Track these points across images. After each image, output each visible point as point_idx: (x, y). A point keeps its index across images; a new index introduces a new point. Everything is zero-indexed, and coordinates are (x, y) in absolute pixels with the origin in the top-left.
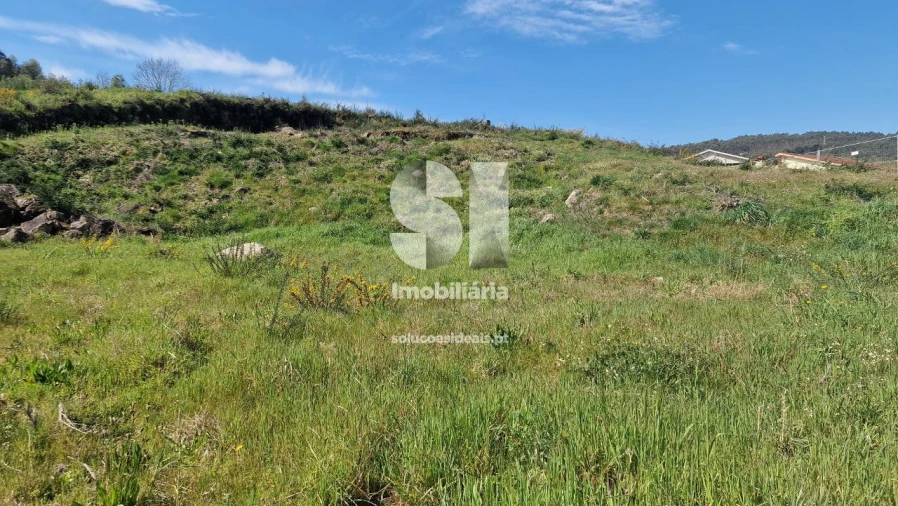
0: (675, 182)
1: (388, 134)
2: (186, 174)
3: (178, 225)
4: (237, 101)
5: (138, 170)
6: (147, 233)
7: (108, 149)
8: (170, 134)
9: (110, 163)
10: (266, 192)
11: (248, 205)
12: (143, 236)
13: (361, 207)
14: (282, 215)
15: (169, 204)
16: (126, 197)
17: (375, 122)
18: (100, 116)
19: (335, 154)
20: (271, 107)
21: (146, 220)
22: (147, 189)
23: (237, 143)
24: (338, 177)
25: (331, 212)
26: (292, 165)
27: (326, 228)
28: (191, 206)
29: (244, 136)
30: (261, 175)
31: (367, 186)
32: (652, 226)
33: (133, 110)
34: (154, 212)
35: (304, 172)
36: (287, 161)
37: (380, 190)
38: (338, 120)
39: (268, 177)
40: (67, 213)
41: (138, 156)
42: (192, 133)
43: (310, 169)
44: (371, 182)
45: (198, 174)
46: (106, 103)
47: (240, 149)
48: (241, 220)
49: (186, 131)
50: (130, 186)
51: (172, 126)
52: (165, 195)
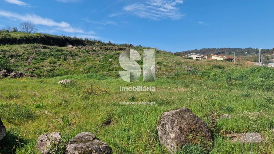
0: (177, 64)
1: (101, 48)
2: (43, 59)
3: (42, 74)
4: (55, 37)
5: (28, 58)
6: (33, 76)
7: (18, 52)
8: (36, 47)
9: (19, 56)
10: (67, 65)
11: (61, 69)
12: (32, 77)
13: (94, 69)
14: (72, 71)
15: (38, 68)
16: (25, 66)
17: (97, 44)
18: (13, 41)
19: (86, 54)
20: (65, 39)
21: (32, 73)
22: (31, 64)
23: (58, 51)
24: (88, 61)
25: (86, 71)
26: (74, 57)
27: (85, 75)
28: (45, 69)
29: (59, 48)
30: (65, 60)
31: (96, 63)
32: (170, 75)
33: (23, 39)
34: (34, 70)
35: (78, 59)
36: (72, 56)
37: (100, 65)
38: (85, 43)
39: (67, 60)
40: (9, 71)
41: (28, 54)
42: (42, 47)
43: (79, 59)
44: (97, 62)
45: (46, 60)
46: (15, 37)
47: (58, 52)
48: (60, 73)
49: (40, 46)
50: (26, 63)
51: (36, 45)
52: (37, 65)
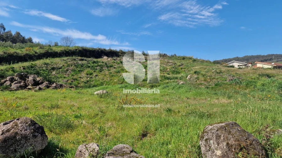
0: (218, 73)
2: (80, 71)
3: (79, 85)
4: (91, 49)
5: (67, 70)
6: (71, 87)
7: (59, 64)
8: (75, 60)
9: (60, 68)
10: (102, 76)
11: (97, 80)
12: (71, 88)
14: (107, 82)
15: (77, 80)
16: (65, 78)
18: (54, 55)
20: (101, 51)
21: (71, 84)
22: (70, 76)
23: (94, 62)
24: (122, 72)
26: (109, 68)
27: (120, 86)
28: (82, 80)
29: (95, 60)
30: (101, 71)
32: (210, 85)
33: (63, 53)
34: (72, 82)
35: (113, 70)
36: (108, 67)
38: (120, 54)
39: (103, 72)
40: (51, 82)
41: (67, 66)
42: (80, 59)
43: (114, 70)
45: (83, 71)
46: (56, 51)
47: (95, 64)
48: (96, 84)
49: (78, 59)
50: (65, 75)
51: (74, 57)
52: (75, 77)
